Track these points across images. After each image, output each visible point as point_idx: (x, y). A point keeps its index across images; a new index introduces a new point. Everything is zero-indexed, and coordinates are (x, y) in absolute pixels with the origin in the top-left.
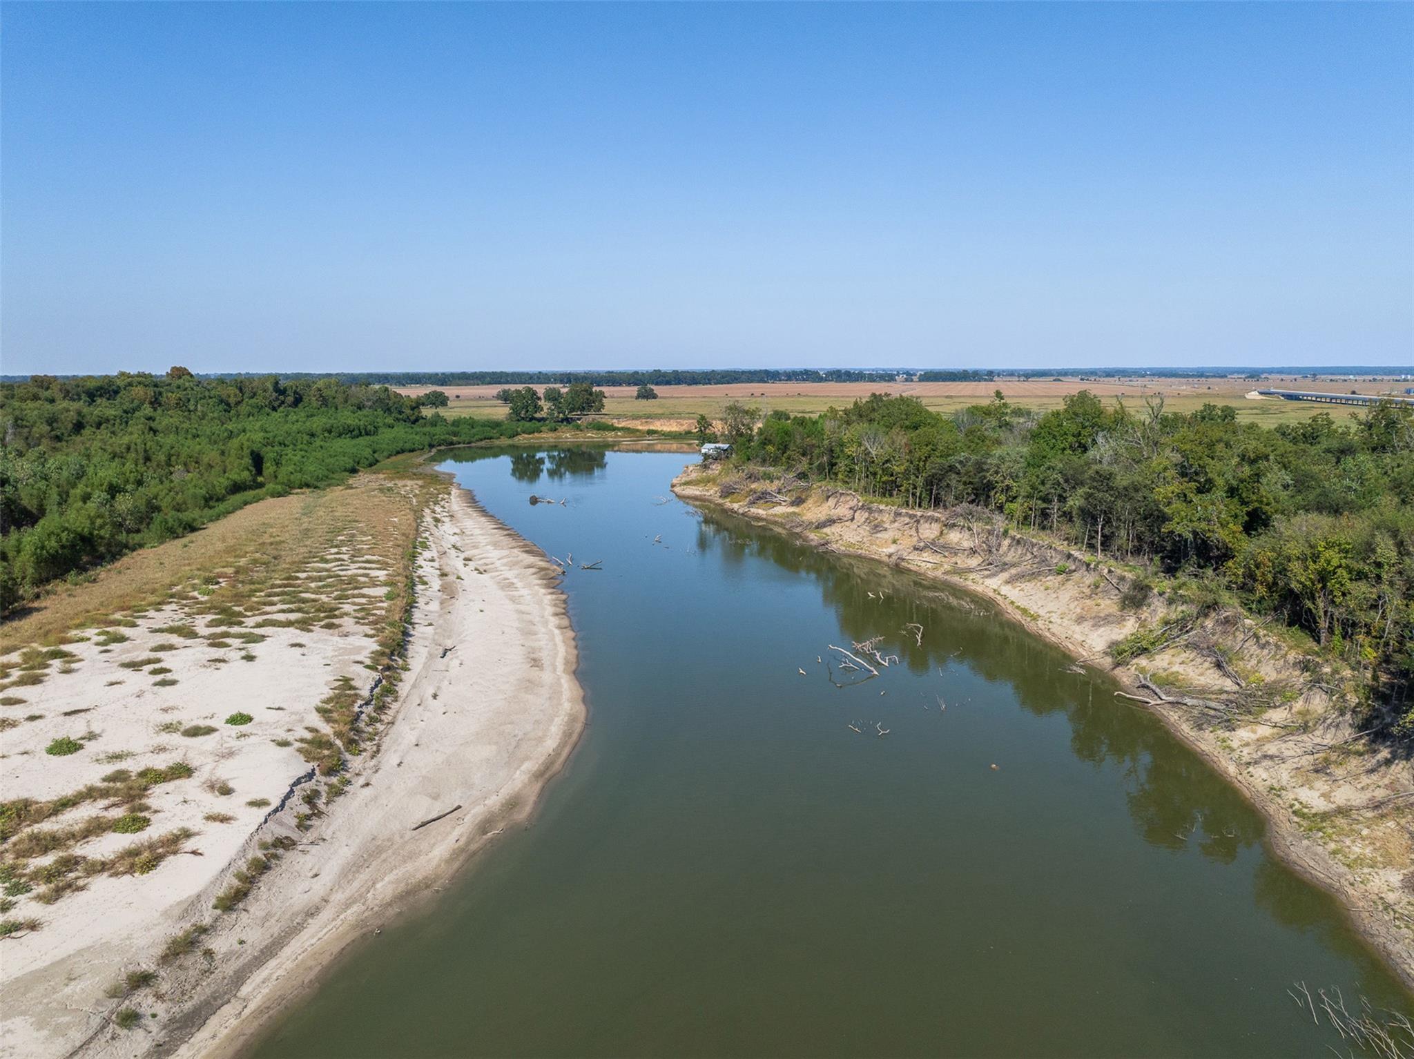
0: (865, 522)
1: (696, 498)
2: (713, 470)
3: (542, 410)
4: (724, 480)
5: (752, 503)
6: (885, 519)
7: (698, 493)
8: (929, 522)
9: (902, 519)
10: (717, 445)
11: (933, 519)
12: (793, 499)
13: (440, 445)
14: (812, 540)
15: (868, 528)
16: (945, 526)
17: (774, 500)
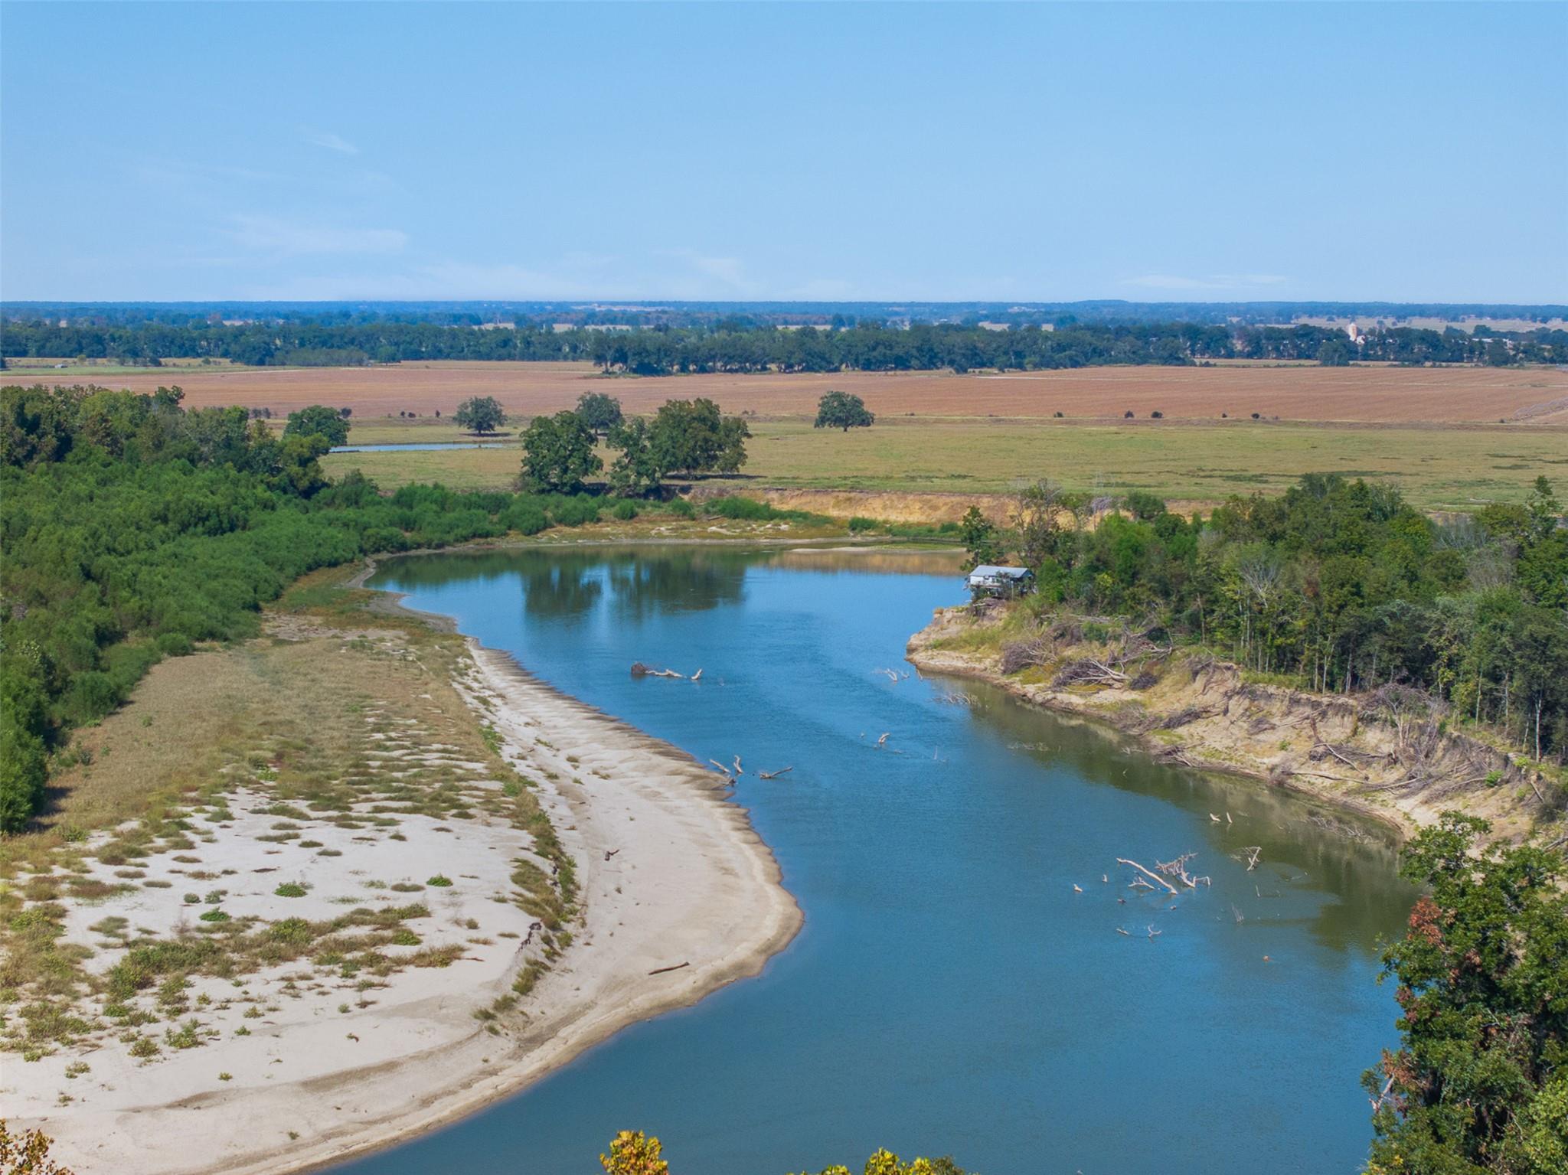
0: (1243, 715)
1: (955, 675)
2: (992, 619)
3: (600, 466)
4: (1011, 640)
5: (1061, 684)
6: (1274, 710)
7: (960, 664)
8: (1341, 714)
9: (1301, 709)
10: (1003, 569)
11: (1346, 710)
12: (1136, 676)
13: (378, 551)
14: (1155, 747)
15: (1246, 726)
16: (1360, 719)
17: (1103, 678)
